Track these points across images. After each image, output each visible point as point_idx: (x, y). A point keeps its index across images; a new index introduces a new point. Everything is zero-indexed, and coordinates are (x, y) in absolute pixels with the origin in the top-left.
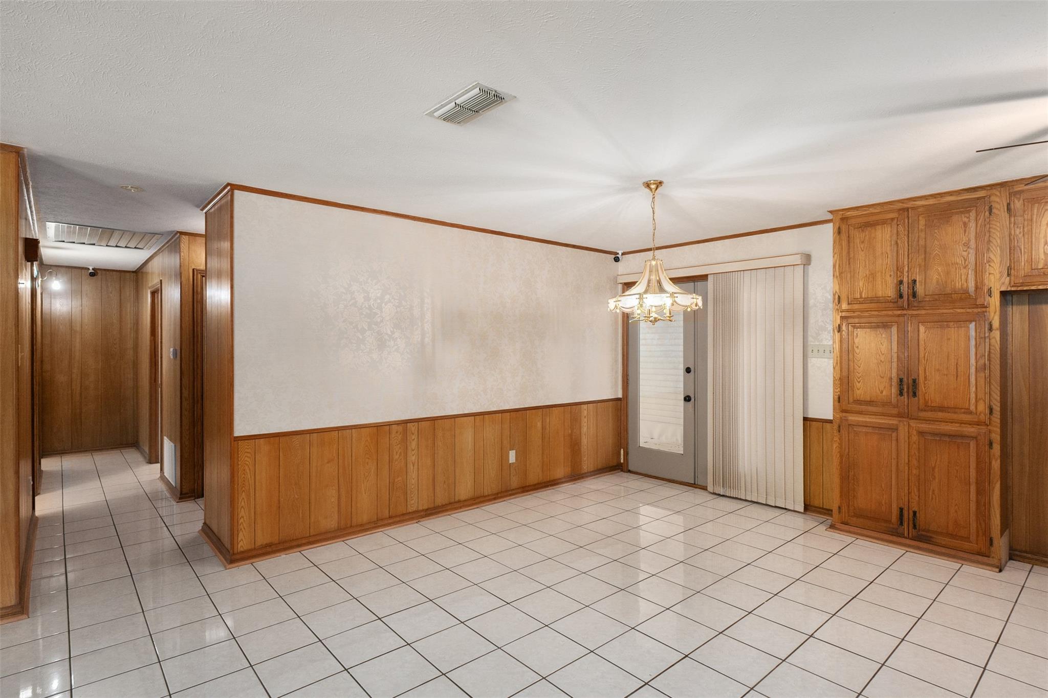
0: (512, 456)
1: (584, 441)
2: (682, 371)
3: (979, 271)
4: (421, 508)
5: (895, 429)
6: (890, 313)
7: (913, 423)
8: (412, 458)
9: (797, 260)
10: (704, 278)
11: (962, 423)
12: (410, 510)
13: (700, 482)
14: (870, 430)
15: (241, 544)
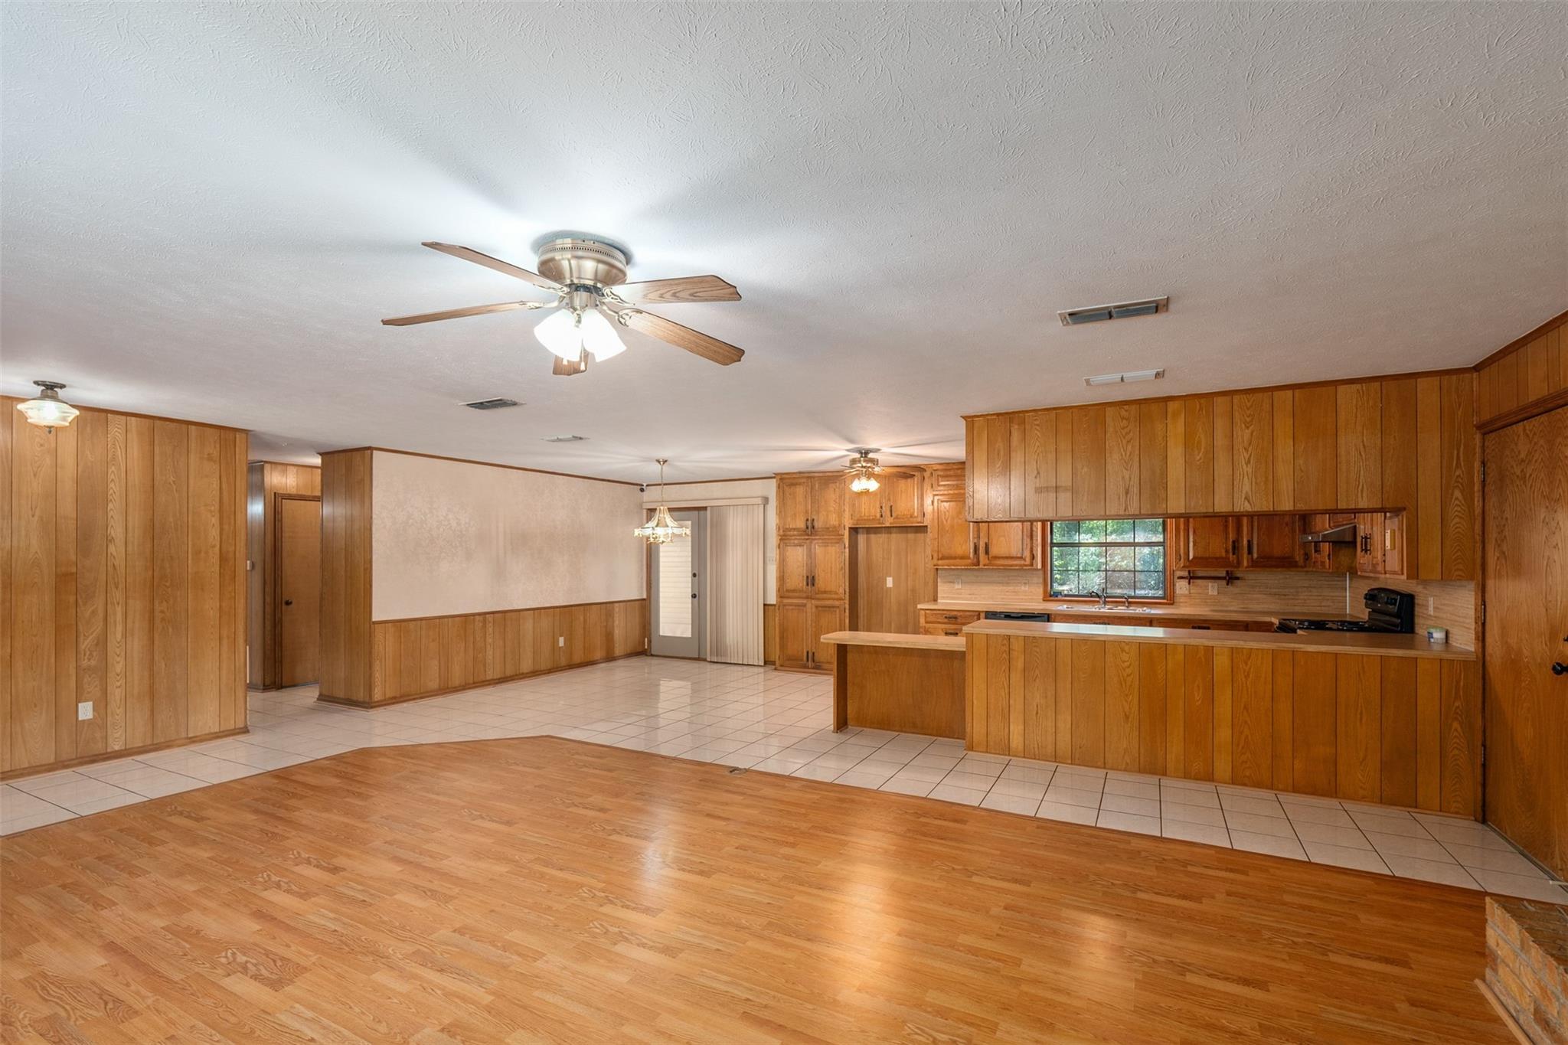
0: (561, 642)
1: (616, 631)
2: (690, 575)
3: (840, 515)
4: (495, 677)
5: (804, 605)
6: (803, 537)
7: (813, 601)
8: (489, 640)
9: (759, 501)
10: (705, 508)
11: (834, 599)
12: (488, 678)
13: (702, 656)
14: (794, 607)
15: (376, 696)
